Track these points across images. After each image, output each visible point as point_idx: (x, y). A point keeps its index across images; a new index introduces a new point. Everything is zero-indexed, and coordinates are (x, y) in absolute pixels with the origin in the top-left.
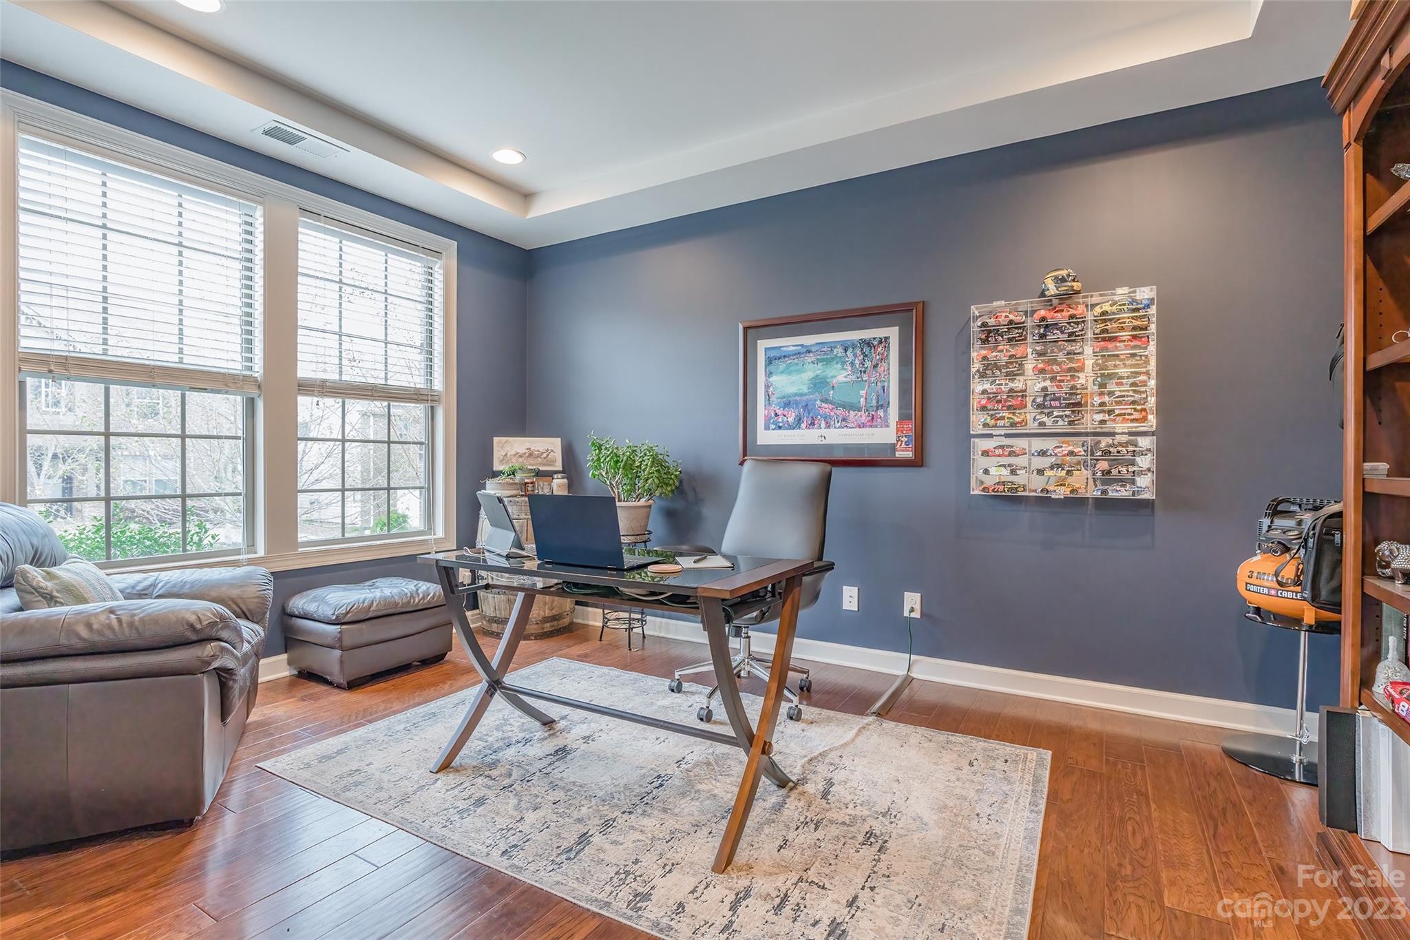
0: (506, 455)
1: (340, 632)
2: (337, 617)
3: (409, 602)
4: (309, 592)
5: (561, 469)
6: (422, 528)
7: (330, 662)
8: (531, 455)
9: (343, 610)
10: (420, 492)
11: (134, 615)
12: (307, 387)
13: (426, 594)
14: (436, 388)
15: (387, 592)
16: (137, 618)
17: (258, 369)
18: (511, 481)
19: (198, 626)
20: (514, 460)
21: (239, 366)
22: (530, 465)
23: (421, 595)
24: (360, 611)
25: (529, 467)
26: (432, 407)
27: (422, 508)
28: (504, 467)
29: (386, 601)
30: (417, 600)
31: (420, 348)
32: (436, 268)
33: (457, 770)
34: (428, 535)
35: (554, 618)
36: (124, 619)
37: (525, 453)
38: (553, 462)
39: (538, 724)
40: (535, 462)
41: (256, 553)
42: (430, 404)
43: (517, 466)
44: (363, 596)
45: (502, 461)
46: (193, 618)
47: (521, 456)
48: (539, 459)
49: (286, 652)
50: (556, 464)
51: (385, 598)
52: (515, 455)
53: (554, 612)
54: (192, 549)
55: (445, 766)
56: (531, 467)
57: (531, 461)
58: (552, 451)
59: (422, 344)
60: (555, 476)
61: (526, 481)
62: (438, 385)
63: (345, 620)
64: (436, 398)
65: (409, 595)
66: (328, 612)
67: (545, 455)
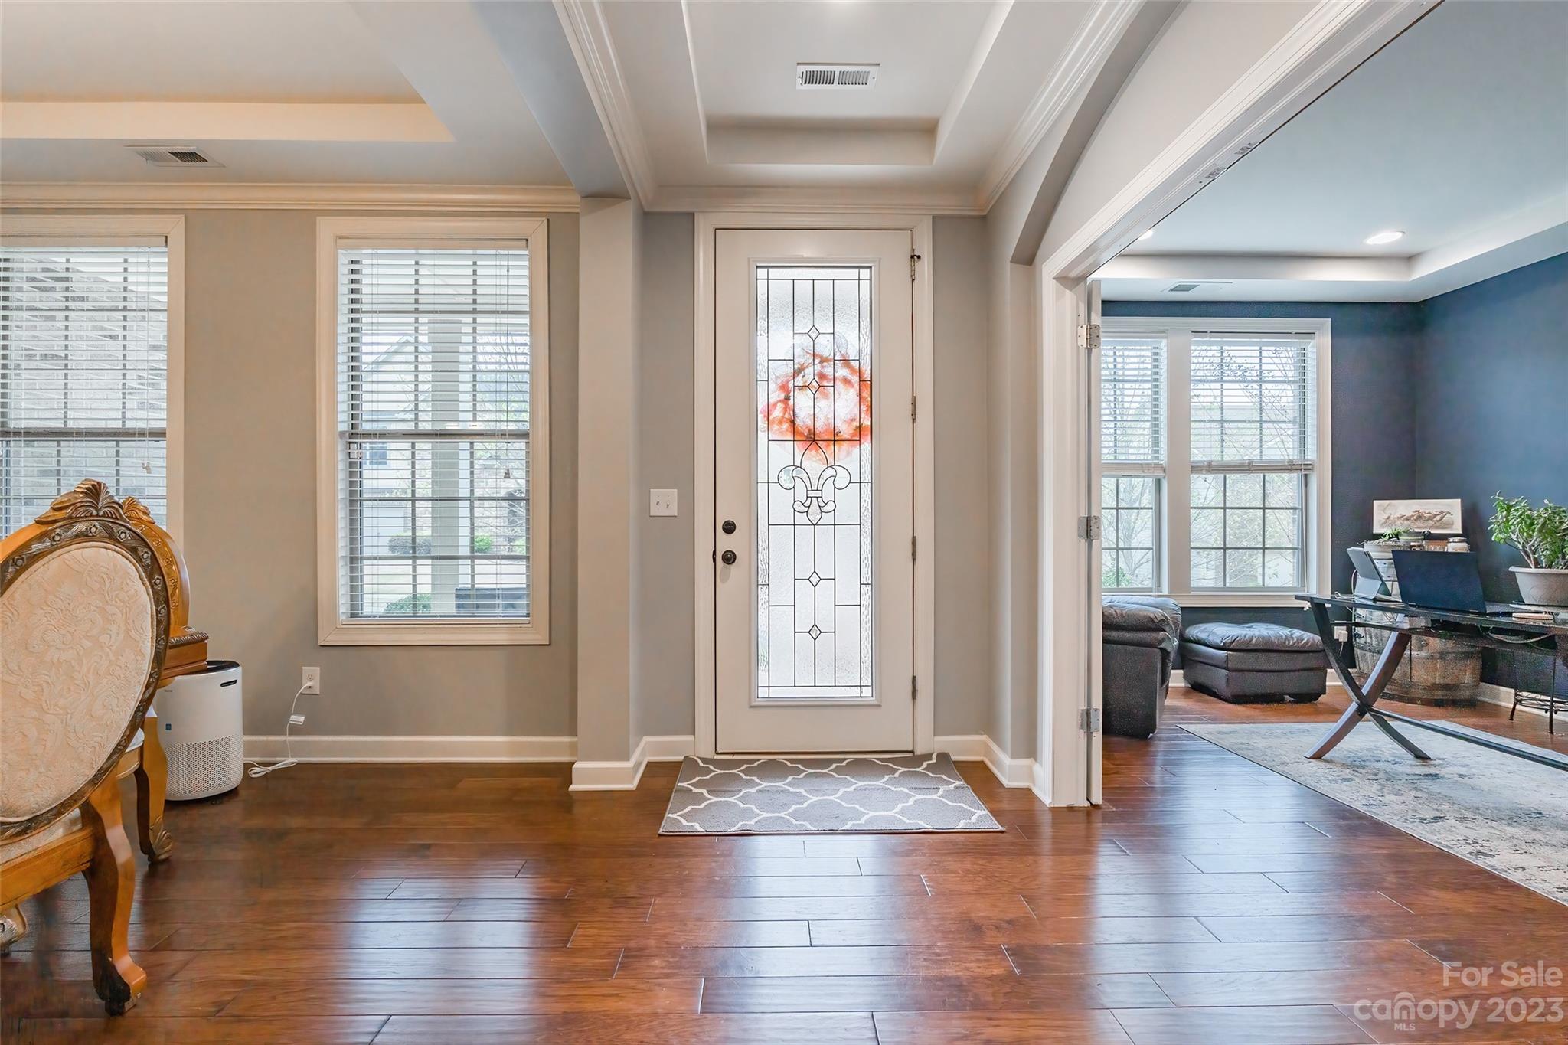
0: (1389, 518)
1: (1227, 656)
2: (1224, 643)
3: (1285, 643)
4: (1200, 625)
5: (1460, 532)
6: (1295, 585)
7: (1219, 678)
8: (1420, 517)
9: (1229, 640)
10: (1294, 553)
11: (1122, 610)
12: (1197, 468)
13: (1300, 639)
14: (1309, 457)
15: (1265, 633)
16: (1124, 612)
17: (1163, 458)
18: (1394, 544)
19: (1156, 621)
20: (1398, 523)
21: (1150, 457)
22: (1418, 528)
23: (1295, 640)
24: (1242, 643)
25: (1417, 530)
26: (1306, 475)
27: (1295, 567)
28: (1385, 529)
29: (1266, 640)
30: (1291, 643)
31: (1294, 422)
32: (1309, 349)
33: (1327, 761)
34: (1301, 591)
35: (1446, 687)
36: (1118, 612)
37: (1413, 516)
38: (1450, 525)
39: (1411, 756)
40: (1425, 524)
41: (1161, 592)
42: (1303, 473)
43: (1401, 529)
44: (1244, 633)
45: (1383, 524)
46: (1152, 616)
47: (1407, 519)
48: (1431, 522)
49: (1182, 668)
50: (1454, 527)
51: (1263, 637)
52: (1399, 518)
53: (1448, 681)
54: (1123, 585)
55: (1318, 756)
56: (1420, 531)
57: (1419, 523)
58: (1449, 513)
59: (1295, 418)
60: (1451, 540)
61: (1412, 544)
62: (1311, 455)
63: (1231, 647)
64: (1310, 467)
65: (1284, 637)
66: (1218, 641)
67: (1438, 518)
